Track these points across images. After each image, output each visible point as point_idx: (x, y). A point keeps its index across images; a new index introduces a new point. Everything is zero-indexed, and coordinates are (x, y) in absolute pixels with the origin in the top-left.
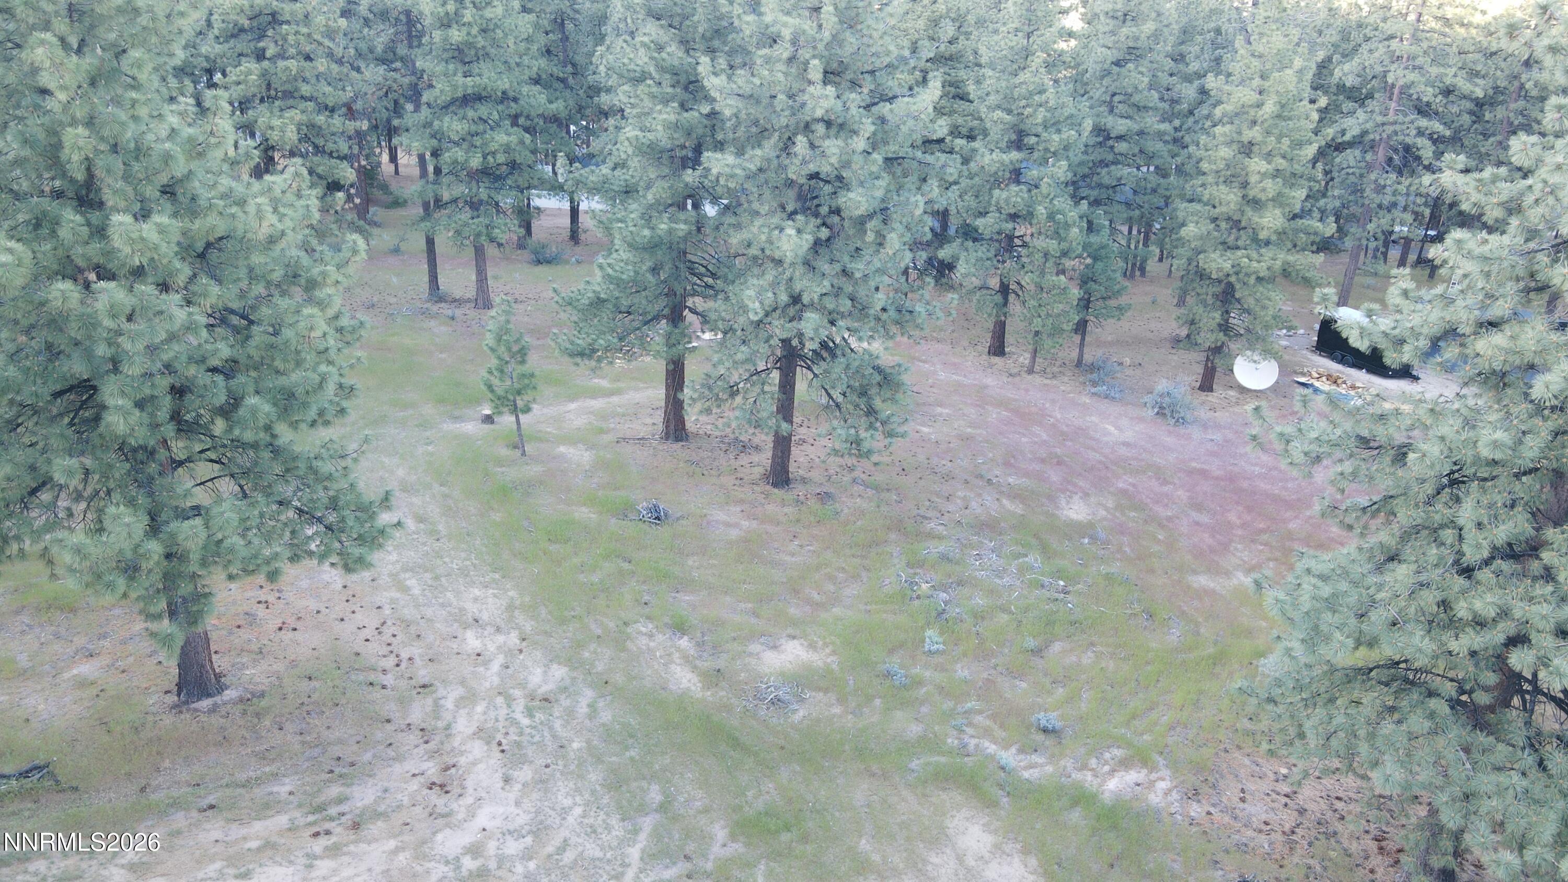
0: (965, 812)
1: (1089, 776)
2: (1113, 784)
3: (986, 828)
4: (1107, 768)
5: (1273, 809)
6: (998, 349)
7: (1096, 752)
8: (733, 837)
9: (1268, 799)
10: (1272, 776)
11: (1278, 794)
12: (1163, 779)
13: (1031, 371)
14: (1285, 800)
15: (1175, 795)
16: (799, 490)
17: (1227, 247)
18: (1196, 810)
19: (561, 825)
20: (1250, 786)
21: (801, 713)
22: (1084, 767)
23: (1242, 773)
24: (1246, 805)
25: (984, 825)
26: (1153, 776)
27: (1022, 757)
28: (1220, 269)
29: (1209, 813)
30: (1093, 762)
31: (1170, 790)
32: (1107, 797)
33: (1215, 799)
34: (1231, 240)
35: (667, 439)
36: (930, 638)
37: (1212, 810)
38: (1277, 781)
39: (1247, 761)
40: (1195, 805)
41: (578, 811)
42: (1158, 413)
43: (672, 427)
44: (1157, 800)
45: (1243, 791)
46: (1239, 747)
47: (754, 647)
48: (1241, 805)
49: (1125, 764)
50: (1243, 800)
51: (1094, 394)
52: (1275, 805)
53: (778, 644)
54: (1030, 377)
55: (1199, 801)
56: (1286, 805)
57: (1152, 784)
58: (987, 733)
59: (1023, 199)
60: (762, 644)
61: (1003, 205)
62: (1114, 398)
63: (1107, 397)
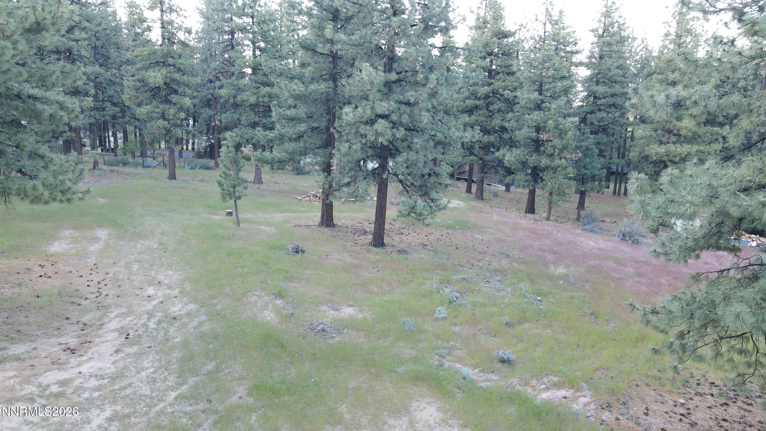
0: (427, 400)
1: (529, 390)
2: (545, 395)
3: (439, 409)
4: (543, 386)
5: (670, 422)
6: (531, 209)
7: (539, 377)
8: (249, 395)
9: (667, 416)
10: (671, 403)
11: (675, 413)
12: (585, 396)
13: (548, 219)
14: (679, 417)
15: (592, 406)
16: (390, 249)
17: (661, 143)
18: (606, 416)
19: (134, 376)
20: (653, 407)
21: (337, 339)
22: (527, 384)
23: (648, 399)
24: (648, 418)
25: (439, 408)
26: (578, 394)
27: (481, 374)
28: (657, 154)
29: (617, 419)
30: (534, 382)
31: (589, 403)
32: (538, 402)
33: (624, 411)
34: (664, 139)
35: (322, 226)
36: (439, 311)
37: (621, 417)
38: (675, 406)
39: (653, 393)
40: (607, 413)
41: (152, 370)
42: (622, 239)
43: (325, 218)
44: (578, 407)
45: (647, 409)
46: (647, 385)
47: (324, 308)
48: (645, 417)
49: (557, 386)
50: (646, 414)
51: (585, 229)
52: (673, 420)
53: (340, 308)
54: (547, 222)
55: (610, 411)
56: (681, 420)
57: (576, 399)
58: (460, 360)
59: (541, 118)
60: (329, 307)
61: (530, 122)
62: (596, 232)
63: (592, 231)
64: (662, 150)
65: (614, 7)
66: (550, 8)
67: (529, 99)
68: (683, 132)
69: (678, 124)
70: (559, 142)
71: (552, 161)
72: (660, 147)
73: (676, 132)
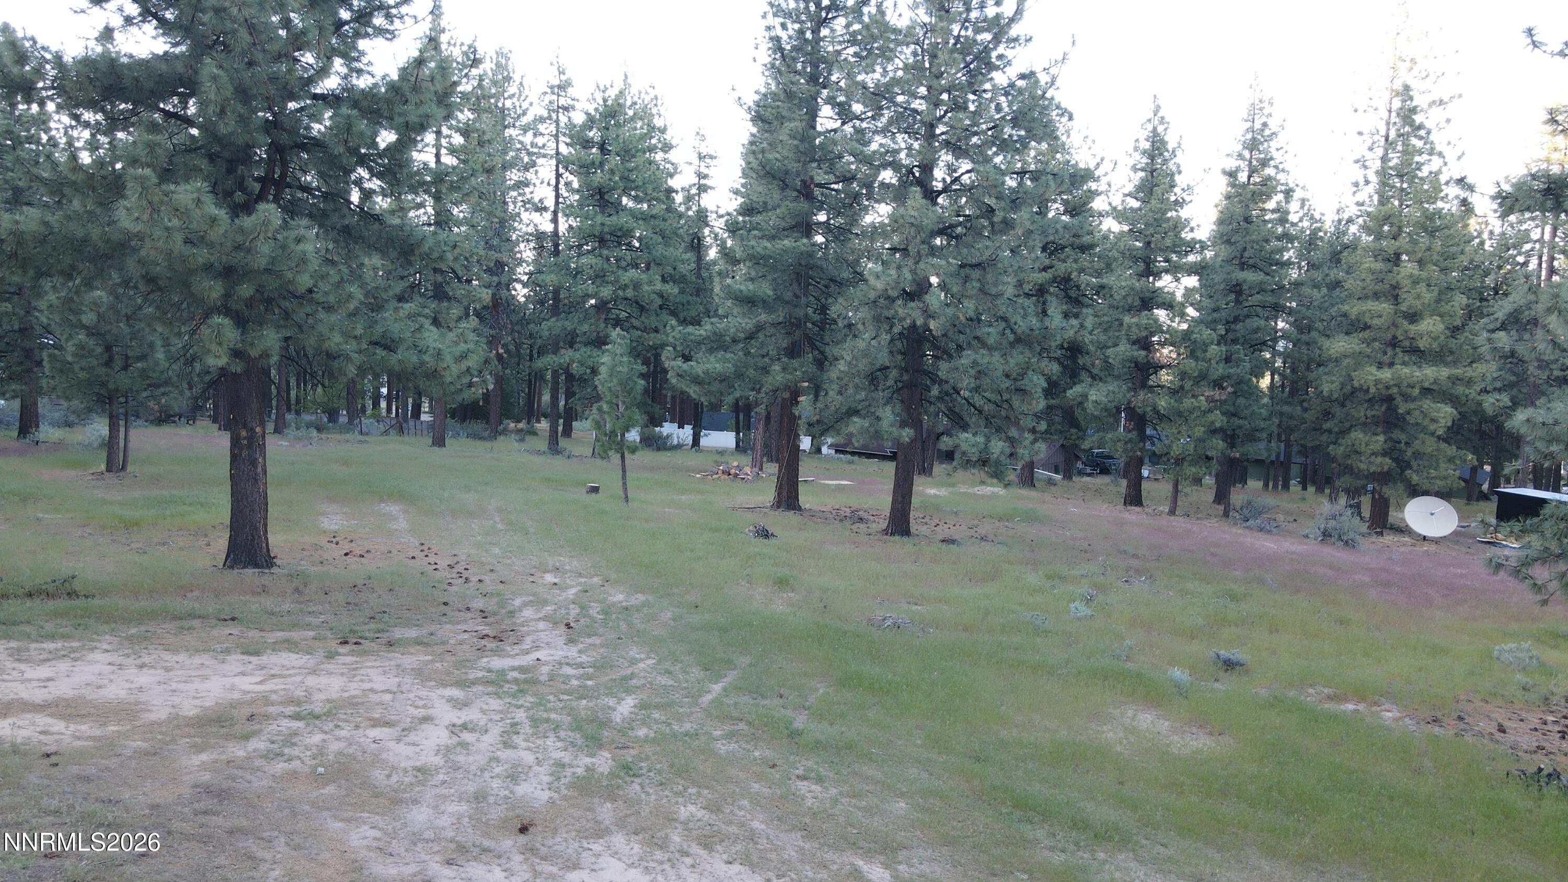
0: (1132, 706)
4: (1314, 698)
6: (1134, 498)
12: (1389, 711)
13: (1172, 512)
15: (1409, 721)
16: (918, 541)
17: (1380, 366)
26: (1375, 708)
28: (1377, 382)
29: (1458, 735)
31: (1400, 718)
34: (1386, 359)
35: (778, 507)
37: (1462, 734)
40: (1437, 728)
42: (1322, 541)
43: (785, 493)
51: (1246, 528)
54: (1172, 518)
55: (1442, 726)
61: (1134, 329)
62: (1269, 532)
63: (1261, 530)
64: (1386, 375)
65: (1267, 132)
66: (1160, 129)
67: (1132, 289)
68: (1422, 344)
69: (1413, 327)
70: (1194, 364)
71: (1179, 401)
72: (1382, 371)
73: (1407, 343)
